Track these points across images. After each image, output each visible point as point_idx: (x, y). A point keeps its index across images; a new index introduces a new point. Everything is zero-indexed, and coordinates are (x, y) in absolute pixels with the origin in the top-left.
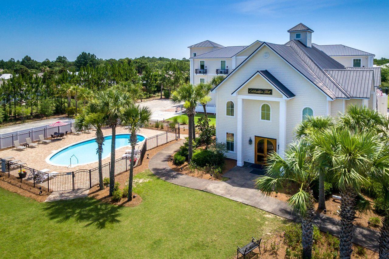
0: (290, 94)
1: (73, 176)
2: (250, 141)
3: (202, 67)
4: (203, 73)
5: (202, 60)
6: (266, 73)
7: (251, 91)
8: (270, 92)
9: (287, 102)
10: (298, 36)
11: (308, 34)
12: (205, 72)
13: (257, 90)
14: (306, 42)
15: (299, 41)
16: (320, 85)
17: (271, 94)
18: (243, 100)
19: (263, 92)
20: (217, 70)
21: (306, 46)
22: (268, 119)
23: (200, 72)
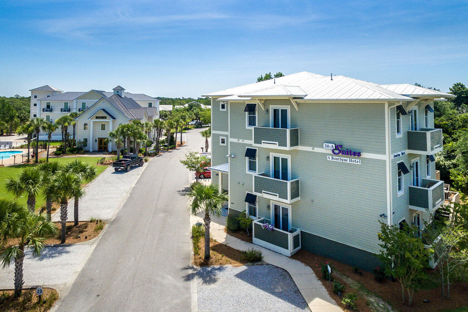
0: (114, 118)
1: (15, 157)
2: (96, 141)
3: (48, 107)
4: (50, 111)
5: (48, 102)
6: (104, 110)
7: (97, 118)
8: (105, 118)
9: (113, 122)
10: (118, 92)
11: (122, 91)
12: (51, 111)
13: (100, 117)
14: (121, 95)
15: (118, 94)
16: (126, 115)
17: (106, 118)
18: (93, 122)
19: (103, 118)
20: (61, 109)
21: (121, 97)
22: (104, 129)
23: (47, 111)
